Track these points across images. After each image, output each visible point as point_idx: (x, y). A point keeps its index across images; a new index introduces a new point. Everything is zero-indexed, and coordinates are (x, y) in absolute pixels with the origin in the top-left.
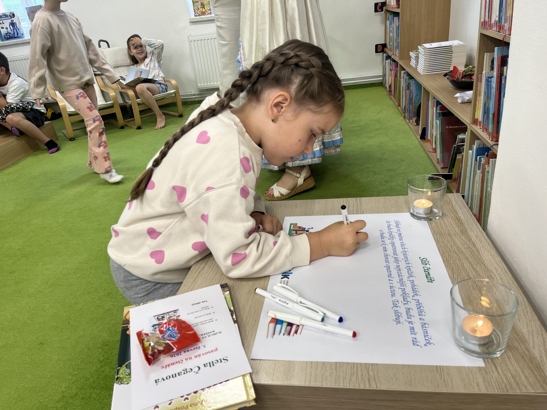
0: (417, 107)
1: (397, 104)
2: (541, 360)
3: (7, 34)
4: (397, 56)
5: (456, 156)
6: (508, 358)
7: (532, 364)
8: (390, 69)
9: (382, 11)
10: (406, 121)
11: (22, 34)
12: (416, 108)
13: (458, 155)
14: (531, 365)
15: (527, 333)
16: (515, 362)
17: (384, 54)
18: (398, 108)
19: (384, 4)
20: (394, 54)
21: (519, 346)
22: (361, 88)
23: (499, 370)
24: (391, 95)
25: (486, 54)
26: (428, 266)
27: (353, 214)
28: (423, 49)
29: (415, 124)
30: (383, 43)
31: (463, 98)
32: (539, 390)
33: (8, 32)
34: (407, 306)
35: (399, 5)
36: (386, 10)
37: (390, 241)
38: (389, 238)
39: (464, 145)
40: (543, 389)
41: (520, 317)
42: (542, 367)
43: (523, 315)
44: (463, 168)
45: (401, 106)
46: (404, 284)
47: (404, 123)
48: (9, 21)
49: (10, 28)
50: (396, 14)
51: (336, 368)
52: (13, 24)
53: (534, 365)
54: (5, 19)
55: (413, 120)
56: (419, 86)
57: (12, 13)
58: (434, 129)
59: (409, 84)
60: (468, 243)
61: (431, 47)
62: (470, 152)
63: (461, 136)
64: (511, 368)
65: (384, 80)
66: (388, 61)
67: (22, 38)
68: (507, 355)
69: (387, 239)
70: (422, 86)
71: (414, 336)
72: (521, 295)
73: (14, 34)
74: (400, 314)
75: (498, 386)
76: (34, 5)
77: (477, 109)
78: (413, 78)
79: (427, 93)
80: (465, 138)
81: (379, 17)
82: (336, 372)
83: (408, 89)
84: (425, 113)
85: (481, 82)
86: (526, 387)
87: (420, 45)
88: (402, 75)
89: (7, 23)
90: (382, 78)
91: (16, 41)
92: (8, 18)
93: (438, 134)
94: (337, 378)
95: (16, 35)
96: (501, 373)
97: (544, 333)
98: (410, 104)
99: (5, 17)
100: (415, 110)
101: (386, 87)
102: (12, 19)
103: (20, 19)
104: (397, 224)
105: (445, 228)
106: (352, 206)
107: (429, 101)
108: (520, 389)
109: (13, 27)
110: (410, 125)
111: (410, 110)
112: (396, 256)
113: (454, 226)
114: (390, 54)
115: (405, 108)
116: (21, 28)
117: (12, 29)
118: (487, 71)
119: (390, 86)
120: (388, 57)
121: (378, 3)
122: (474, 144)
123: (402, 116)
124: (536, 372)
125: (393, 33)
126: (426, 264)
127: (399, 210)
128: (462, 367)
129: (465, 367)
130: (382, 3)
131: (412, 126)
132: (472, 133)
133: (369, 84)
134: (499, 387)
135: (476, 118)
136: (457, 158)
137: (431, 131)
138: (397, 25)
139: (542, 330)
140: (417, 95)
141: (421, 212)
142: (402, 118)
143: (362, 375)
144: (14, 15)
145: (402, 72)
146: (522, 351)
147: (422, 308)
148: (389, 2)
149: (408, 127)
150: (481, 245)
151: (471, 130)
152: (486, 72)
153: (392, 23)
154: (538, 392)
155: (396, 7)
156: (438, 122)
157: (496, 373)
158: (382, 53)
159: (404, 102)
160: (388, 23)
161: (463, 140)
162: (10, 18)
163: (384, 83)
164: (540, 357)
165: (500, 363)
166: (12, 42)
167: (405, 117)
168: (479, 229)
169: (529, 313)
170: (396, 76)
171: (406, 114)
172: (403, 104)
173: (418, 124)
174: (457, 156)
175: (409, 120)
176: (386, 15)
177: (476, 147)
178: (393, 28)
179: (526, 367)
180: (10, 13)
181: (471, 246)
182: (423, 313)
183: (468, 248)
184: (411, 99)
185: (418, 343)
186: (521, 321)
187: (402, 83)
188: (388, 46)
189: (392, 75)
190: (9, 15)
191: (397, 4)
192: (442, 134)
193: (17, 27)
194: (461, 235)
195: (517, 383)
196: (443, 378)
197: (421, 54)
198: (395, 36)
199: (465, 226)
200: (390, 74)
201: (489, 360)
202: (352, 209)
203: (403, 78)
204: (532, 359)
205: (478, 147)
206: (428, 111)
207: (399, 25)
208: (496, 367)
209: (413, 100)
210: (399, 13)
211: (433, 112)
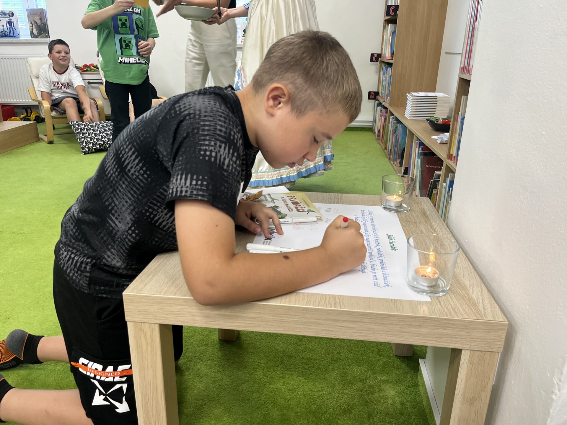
0: (402, 149)
1: (384, 148)
2: (477, 301)
3: (2, 31)
4: (388, 103)
5: (432, 191)
6: (451, 298)
7: (470, 303)
8: (381, 115)
9: (377, 61)
10: (390, 162)
11: (19, 35)
12: (401, 151)
13: (434, 189)
14: (468, 303)
15: (469, 285)
16: (456, 300)
17: (376, 101)
18: (384, 151)
19: (379, 55)
20: (385, 101)
21: (460, 292)
22: (352, 131)
23: (442, 304)
24: (379, 139)
25: (463, 96)
26: (393, 240)
27: (334, 203)
28: (411, 96)
29: (399, 165)
30: (376, 91)
31: (442, 139)
32: (472, 317)
33: (3, 30)
34: (372, 263)
35: (393, 57)
36: (381, 61)
37: (363, 223)
38: (362, 220)
39: (439, 180)
40: (476, 317)
41: (465, 275)
42: (477, 305)
43: (467, 274)
44: (437, 201)
45: (388, 148)
46: (372, 250)
47: (389, 164)
48: (7, 19)
49: (7, 26)
50: (390, 65)
51: (308, 296)
52: (10, 23)
53: (471, 303)
54: (2, 16)
55: (397, 162)
56: (405, 128)
57: (11, 12)
58: (415, 169)
59: (396, 128)
60: (430, 229)
61: (418, 95)
62: (445, 184)
63: (437, 172)
64: (452, 304)
65: (374, 126)
66: (379, 108)
67: (18, 38)
68: (450, 296)
69: (361, 221)
70: (407, 128)
71: (376, 281)
72: (468, 262)
73: (10, 33)
74: (365, 267)
75: (439, 313)
76: (35, 8)
77: (452, 145)
78: (401, 123)
79: (412, 134)
80: (440, 174)
81: (374, 66)
82: (308, 298)
83: (395, 132)
84: (409, 154)
85: (457, 121)
86: (462, 315)
87: (409, 93)
88: (391, 120)
89: (5, 21)
90: (372, 124)
91: (11, 40)
92: (6, 16)
93: (419, 172)
94: (308, 301)
95: (12, 34)
96: (443, 306)
97: (483, 286)
98: (395, 146)
99: (3, 15)
100: (400, 153)
101: (375, 133)
102: (11, 18)
103: (18, 19)
104: (370, 213)
105: (412, 219)
106: (334, 199)
107: (413, 142)
108: (457, 316)
109: (9, 25)
110: (394, 166)
111: (395, 152)
112: (367, 232)
113: (420, 217)
114: (381, 101)
115: (390, 150)
116: (18, 28)
117: (9, 28)
118: (463, 111)
119: (379, 131)
120: (380, 104)
121: (374, 54)
122: (448, 177)
123: (388, 158)
124: (472, 307)
125: (386, 82)
126: (392, 239)
127: (374, 203)
128: (412, 301)
129: (414, 301)
130: (378, 54)
131: (396, 167)
132: (447, 166)
133: (360, 128)
134: (441, 313)
135: (451, 153)
136: (433, 192)
137: (412, 171)
138: (390, 75)
139: (481, 284)
140: (402, 139)
141: (393, 205)
142: (387, 160)
143: (329, 301)
144: (13, 14)
145: (391, 117)
146: (463, 294)
147: (384, 265)
148: (384, 54)
149: (392, 168)
150: (440, 231)
151: (446, 165)
152: (462, 113)
153: (386, 73)
154: (472, 318)
155: (390, 59)
156: (419, 160)
157: (439, 306)
158: (374, 100)
159: (390, 145)
160: (382, 73)
161: (439, 176)
162: (8, 16)
163: (374, 128)
164: (477, 299)
165: (444, 300)
166: (7, 40)
167: (390, 159)
168: (441, 221)
169: (472, 274)
170: (385, 121)
171: (392, 156)
172: (389, 148)
173: (401, 166)
174: (434, 191)
175: (394, 162)
176: (381, 66)
177: (450, 180)
178: (386, 78)
179: (464, 304)
180: (9, 12)
181: (432, 231)
182: (385, 268)
183: (430, 232)
184: (397, 142)
185: (378, 285)
186: (465, 277)
187: (390, 127)
188: (380, 94)
189: (381, 121)
190: (8, 14)
191: (391, 56)
192: (422, 172)
193: (14, 27)
194: (425, 224)
195: (456, 312)
196: (396, 306)
197: (409, 101)
198: (387, 85)
199: (430, 218)
200: (380, 119)
201: (435, 298)
202: (333, 200)
203: (391, 123)
204: (470, 299)
205: (451, 179)
206: (412, 151)
207: (391, 75)
208: (440, 302)
209: (399, 142)
210: (392, 63)
211: (416, 151)
